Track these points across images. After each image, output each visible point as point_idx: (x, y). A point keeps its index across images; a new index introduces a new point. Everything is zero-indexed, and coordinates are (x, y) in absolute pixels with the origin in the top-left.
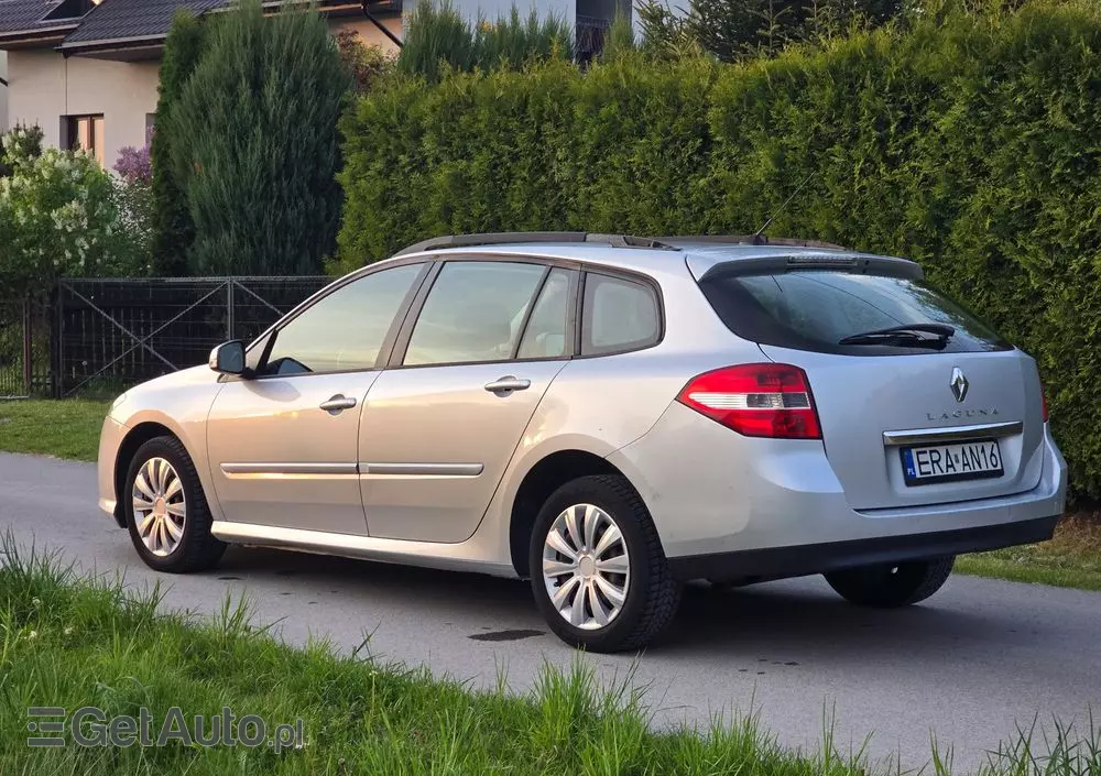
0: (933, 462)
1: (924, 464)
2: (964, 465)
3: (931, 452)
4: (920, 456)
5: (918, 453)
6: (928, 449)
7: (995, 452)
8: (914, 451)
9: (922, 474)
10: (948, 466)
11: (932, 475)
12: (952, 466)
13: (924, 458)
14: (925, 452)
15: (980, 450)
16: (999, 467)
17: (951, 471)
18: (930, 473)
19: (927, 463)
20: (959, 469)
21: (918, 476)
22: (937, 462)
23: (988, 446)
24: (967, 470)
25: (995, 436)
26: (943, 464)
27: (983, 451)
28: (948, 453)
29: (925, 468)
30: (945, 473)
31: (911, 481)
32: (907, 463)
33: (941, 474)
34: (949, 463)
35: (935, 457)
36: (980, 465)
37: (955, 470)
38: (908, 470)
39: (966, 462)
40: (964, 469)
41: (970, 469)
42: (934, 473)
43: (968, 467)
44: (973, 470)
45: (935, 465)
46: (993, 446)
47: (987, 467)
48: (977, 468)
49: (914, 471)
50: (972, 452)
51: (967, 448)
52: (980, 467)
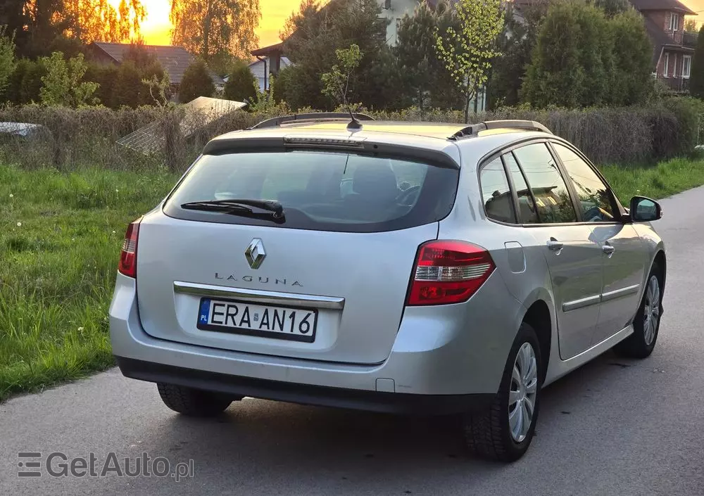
0: (228, 315)
1: (219, 313)
2: (262, 323)
3: (229, 306)
4: (216, 307)
5: (215, 305)
6: (227, 304)
7: (311, 320)
8: (212, 303)
9: (213, 321)
10: (243, 321)
11: (224, 325)
12: (248, 322)
13: (218, 309)
14: (224, 305)
15: (288, 314)
16: (310, 333)
17: (245, 326)
18: (221, 323)
19: (222, 314)
20: (255, 326)
21: (210, 322)
22: (233, 316)
23: (300, 315)
24: (264, 328)
25: (314, 308)
26: (238, 319)
27: (293, 316)
28: (247, 310)
29: (217, 318)
30: (238, 326)
31: (202, 325)
32: (203, 310)
33: (233, 326)
34: (246, 319)
35: (232, 311)
36: (281, 327)
37: (249, 326)
38: (203, 317)
39: (265, 321)
40: (260, 327)
41: (268, 328)
42: (226, 323)
43: (266, 326)
44: (271, 330)
45: (230, 318)
46: (309, 315)
47: (292, 331)
48: (277, 329)
49: (207, 318)
50: (276, 314)
51: (271, 311)
52: (282, 329)
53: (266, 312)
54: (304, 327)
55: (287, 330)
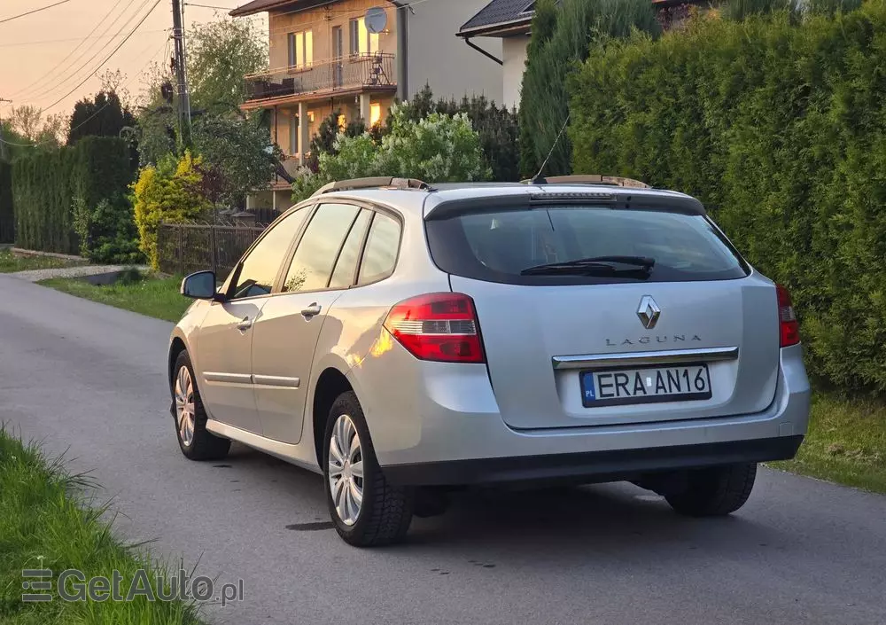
0: (618, 385)
1: (607, 385)
2: (658, 388)
3: (617, 375)
4: (602, 379)
5: (600, 377)
6: (613, 373)
7: (704, 375)
8: (595, 376)
9: (602, 395)
10: (636, 389)
11: (615, 396)
12: (642, 389)
13: (605, 381)
14: (610, 376)
15: (681, 374)
16: (706, 390)
17: (640, 393)
18: (612, 395)
19: (611, 385)
20: (651, 392)
21: (598, 397)
22: (623, 385)
23: (693, 372)
24: (661, 392)
25: (703, 362)
26: (630, 387)
27: (686, 374)
28: (638, 376)
29: (606, 391)
30: (632, 395)
31: (588, 402)
32: (586, 386)
33: (626, 395)
34: (639, 386)
35: (621, 380)
36: (679, 388)
37: (645, 393)
38: (587, 393)
39: (660, 385)
40: (657, 392)
41: (666, 391)
42: (618, 395)
43: (662, 390)
44: (668, 393)
45: (621, 388)
46: (701, 370)
47: (689, 390)
48: (675, 391)
49: (593, 393)
50: (669, 375)
51: (664, 372)
52: (679, 390)
53: (659, 375)
54: (700, 384)
55: (684, 390)
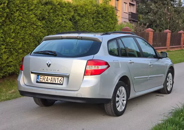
1: (41, 78)
2: (51, 81)
6: (43, 76)
7: (62, 80)
10: (46, 80)
11: (42, 81)
12: (48, 80)
15: (57, 78)
16: (62, 83)
17: (47, 82)
21: (39, 81)
22: (44, 79)
23: (60, 78)
25: (63, 76)
28: (47, 78)
30: (45, 82)
31: (37, 82)
32: (38, 78)
47: (58, 82)
50: (54, 78)
52: (55, 82)
54: (60, 81)
